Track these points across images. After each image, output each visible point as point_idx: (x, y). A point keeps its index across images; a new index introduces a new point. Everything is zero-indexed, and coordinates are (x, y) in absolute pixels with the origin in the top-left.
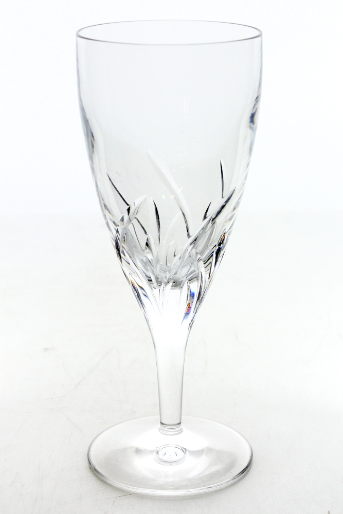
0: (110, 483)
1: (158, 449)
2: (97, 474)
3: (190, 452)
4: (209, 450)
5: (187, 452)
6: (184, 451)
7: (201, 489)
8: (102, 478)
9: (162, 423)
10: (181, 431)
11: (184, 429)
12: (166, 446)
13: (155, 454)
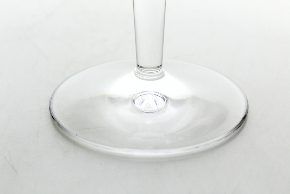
0: (74, 139)
1: (134, 98)
2: (59, 128)
3: (172, 100)
4: (195, 99)
5: (169, 101)
6: (166, 99)
7: (188, 149)
8: (64, 133)
9: (138, 66)
10: (162, 76)
11: (166, 73)
12: (144, 93)
13: (130, 104)
